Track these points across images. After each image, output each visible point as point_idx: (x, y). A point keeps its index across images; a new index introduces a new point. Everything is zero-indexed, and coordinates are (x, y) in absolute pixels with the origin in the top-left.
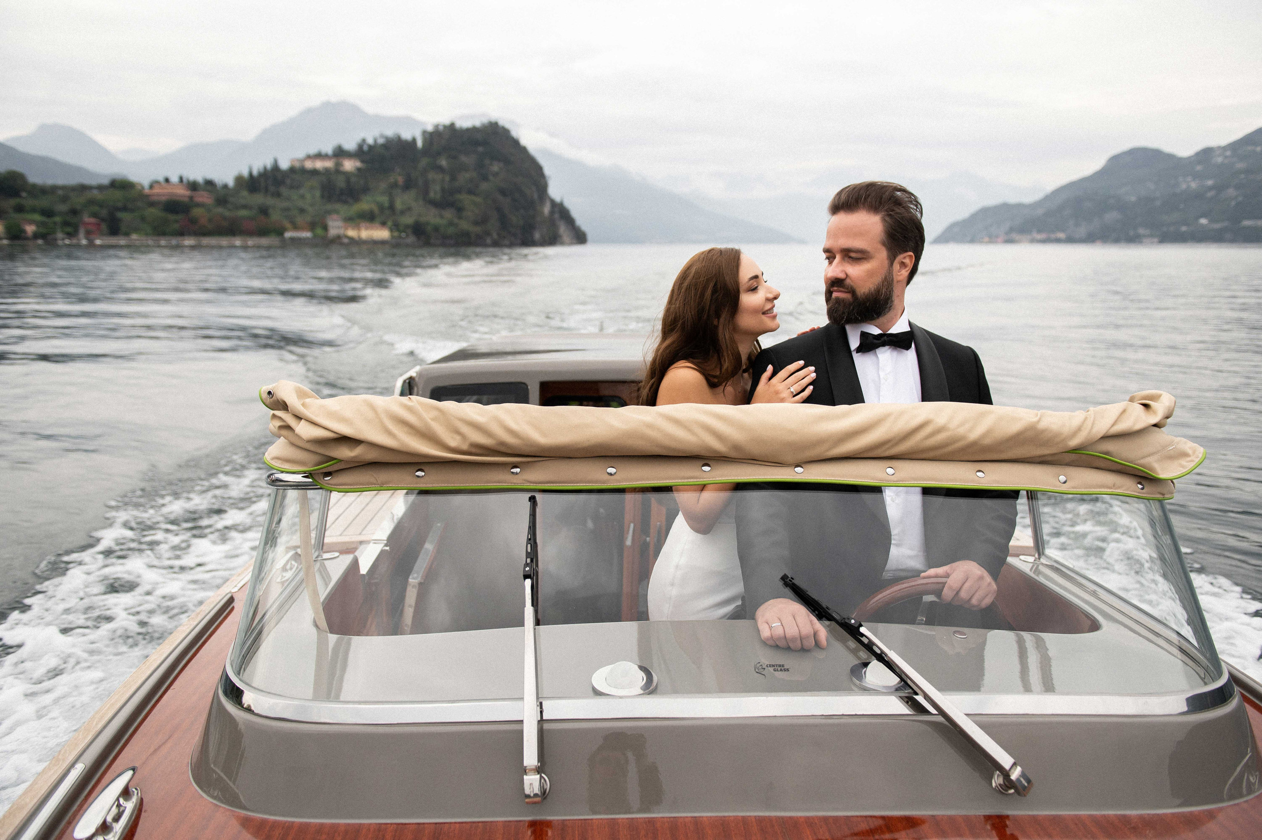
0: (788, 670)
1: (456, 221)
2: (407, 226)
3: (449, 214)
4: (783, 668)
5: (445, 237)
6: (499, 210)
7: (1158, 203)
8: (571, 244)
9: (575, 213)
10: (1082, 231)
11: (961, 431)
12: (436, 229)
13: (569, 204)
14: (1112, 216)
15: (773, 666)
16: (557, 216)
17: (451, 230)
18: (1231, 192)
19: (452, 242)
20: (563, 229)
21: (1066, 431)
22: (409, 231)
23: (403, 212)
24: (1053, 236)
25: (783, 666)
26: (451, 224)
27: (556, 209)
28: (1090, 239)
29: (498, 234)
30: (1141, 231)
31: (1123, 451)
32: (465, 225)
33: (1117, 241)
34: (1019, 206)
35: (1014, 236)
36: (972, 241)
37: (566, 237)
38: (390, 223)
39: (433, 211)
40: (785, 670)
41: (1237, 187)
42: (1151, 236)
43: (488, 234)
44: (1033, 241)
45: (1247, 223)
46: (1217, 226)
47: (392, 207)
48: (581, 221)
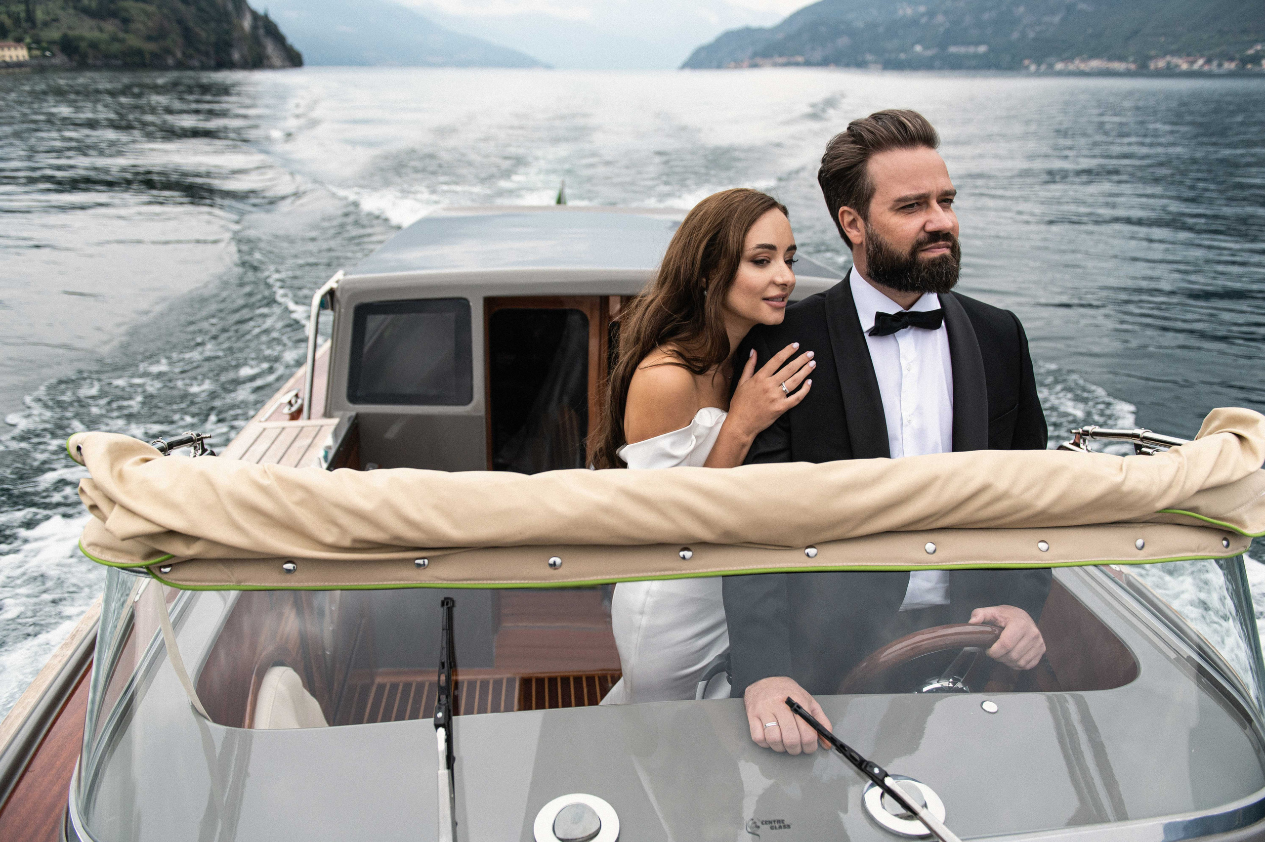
0: (789, 826)
1: (121, 35)
2: (52, 42)
3: (110, 27)
4: (782, 825)
5: (107, 56)
6: (180, 22)
7: (881, 30)
8: (283, 67)
9: (284, 29)
10: (818, 55)
11: (1027, 497)
12: (94, 45)
13: (274, 17)
14: (843, 42)
15: (770, 822)
16: (261, 32)
17: (116, 47)
18: (940, 18)
19: (119, 62)
20: (270, 48)
21: (1155, 490)
22: (55, 49)
23: (46, 24)
24: (792, 60)
25: (783, 821)
26: (114, 39)
27: (260, 23)
28: (824, 63)
29: (184, 54)
30: (869, 57)
31: (1211, 505)
32: (133, 41)
33: (847, 65)
34: (760, 30)
35: (758, 60)
36: (719, 66)
37: (276, 60)
38: (28, 40)
39: (89, 22)
40: (785, 827)
41: (945, 13)
42: (876, 62)
43: (168, 51)
44: (775, 65)
45: (953, 50)
46: (929, 53)
47: (30, 18)
48: (293, 39)
